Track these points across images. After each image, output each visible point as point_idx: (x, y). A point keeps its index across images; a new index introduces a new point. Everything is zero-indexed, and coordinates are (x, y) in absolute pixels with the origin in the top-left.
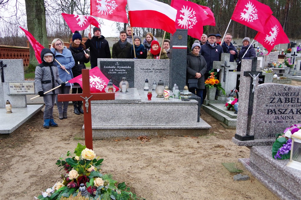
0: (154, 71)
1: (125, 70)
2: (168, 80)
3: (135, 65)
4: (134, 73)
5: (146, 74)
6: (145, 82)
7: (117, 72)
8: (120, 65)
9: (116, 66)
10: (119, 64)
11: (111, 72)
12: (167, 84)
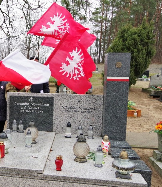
0: (80, 110)
1: (41, 109)
2: (100, 124)
3: (55, 102)
4: (53, 112)
5: (69, 114)
6: (67, 126)
7: (31, 110)
8: (35, 102)
9: (30, 103)
10: (33, 100)
11: (23, 110)
12: (99, 129)
